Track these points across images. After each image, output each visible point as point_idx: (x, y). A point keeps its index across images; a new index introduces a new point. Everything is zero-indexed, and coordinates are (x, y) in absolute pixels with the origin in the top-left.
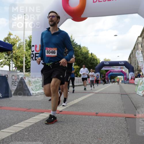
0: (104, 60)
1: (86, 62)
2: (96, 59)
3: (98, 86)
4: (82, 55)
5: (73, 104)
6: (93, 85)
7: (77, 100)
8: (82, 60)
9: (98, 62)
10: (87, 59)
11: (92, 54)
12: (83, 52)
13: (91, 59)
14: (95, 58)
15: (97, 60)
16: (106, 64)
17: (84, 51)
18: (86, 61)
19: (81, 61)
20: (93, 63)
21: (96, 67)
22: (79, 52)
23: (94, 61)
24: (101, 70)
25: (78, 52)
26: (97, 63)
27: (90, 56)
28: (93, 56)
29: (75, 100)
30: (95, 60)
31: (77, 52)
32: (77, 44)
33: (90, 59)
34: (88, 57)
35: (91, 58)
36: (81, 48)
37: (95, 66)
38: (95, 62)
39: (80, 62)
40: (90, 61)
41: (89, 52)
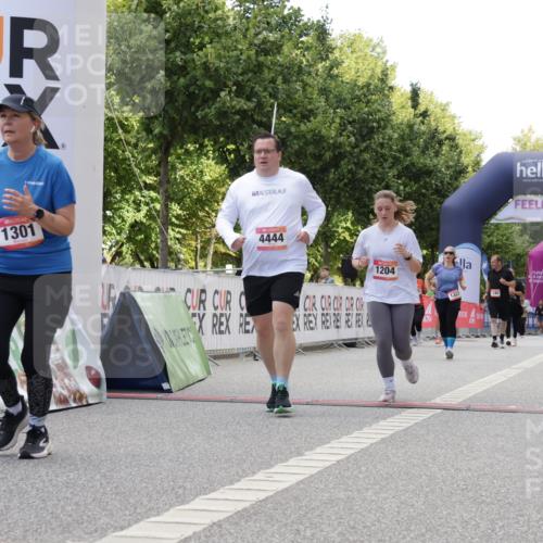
0: (518, 140)
1: (366, 156)
2: (451, 138)
3: (450, 356)
4: (340, 101)
5: (262, 496)
6: (405, 354)
7: (292, 462)
8: (341, 145)
9: (466, 160)
10: (378, 138)
11: (415, 94)
12: (347, 78)
13: (410, 133)
14: (447, 127)
15: (460, 141)
16: (528, 172)
17: (352, 70)
18: (366, 149)
19: (328, 155)
20: (429, 172)
21: (453, 200)
22: (316, 82)
23: (437, 154)
24: (493, 221)
25: (305, 85)
26: (460, 172)
27: (403, 114)
28: (425, 114)
29: (278, 468)
30: (441, 143)
31: (298, 86)
32: (297, 12)
33: (402, 137)
34: (385, 122)
35: (411, 126)
36: (330, 49)
37: (442, 193)
38: (441, 160)
39: (318, 157)
40: (405, 151)
41: (392, 83)
